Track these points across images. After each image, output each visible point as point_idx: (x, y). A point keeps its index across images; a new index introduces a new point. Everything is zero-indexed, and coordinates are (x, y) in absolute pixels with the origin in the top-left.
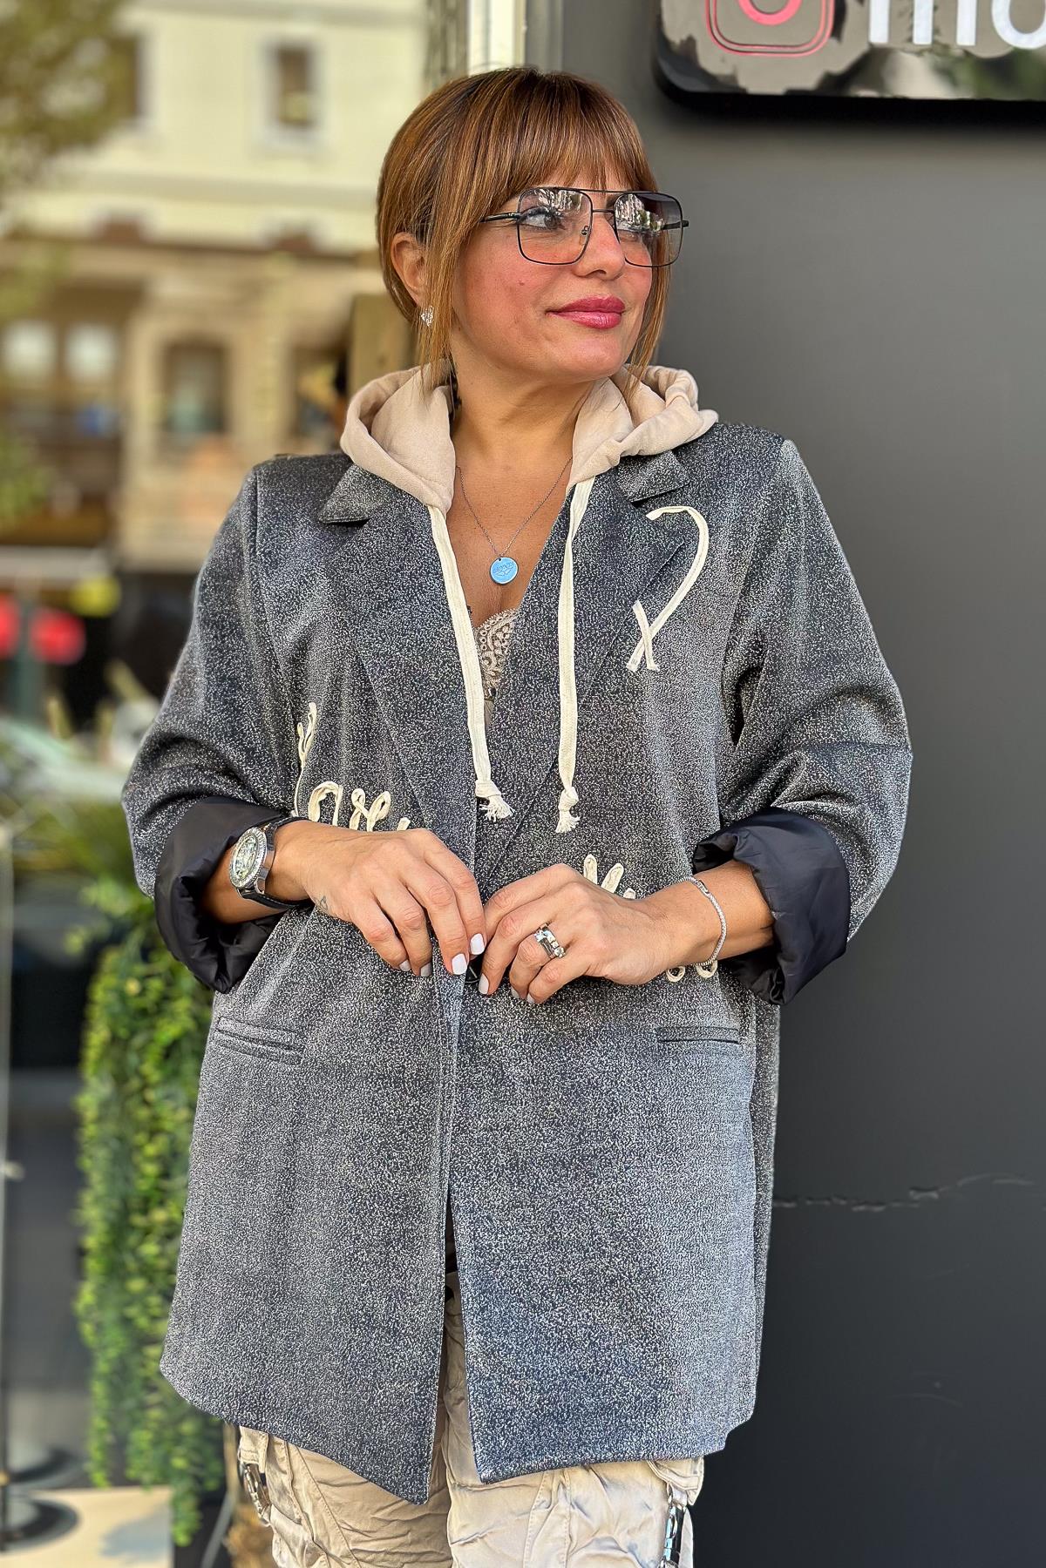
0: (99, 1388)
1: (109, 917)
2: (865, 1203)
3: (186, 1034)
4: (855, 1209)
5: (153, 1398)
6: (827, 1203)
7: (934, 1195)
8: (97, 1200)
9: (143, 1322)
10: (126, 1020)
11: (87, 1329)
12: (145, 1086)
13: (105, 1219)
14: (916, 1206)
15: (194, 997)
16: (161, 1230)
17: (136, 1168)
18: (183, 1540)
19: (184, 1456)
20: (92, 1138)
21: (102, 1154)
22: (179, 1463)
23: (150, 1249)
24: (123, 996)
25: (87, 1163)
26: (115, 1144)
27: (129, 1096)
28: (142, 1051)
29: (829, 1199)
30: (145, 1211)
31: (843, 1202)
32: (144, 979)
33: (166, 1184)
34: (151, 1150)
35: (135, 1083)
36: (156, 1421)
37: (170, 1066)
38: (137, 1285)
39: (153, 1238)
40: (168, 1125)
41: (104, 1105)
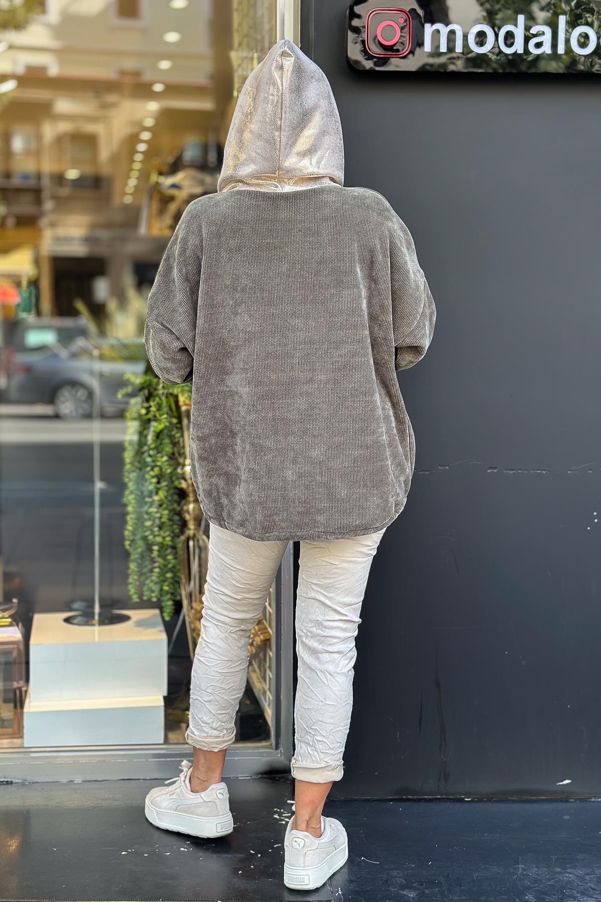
0: (133, 566)
1: (133, 384)
2: (423, 471)
3: (166, 427)
4: (419, 473)
5: (156, 565)
7: (447, 468)
8: (132, 493)
9: (151, 537)
13: (135, 499)
14: (441, 471)
15: (167, 414)
16: (158, 503)
17: (146, 480)
18: (167, 618)
19: (168, 586)
20: (128, 470)
21: (133, 475)
22: (166, 588)
23: (153, 510)
24: (140, 414)
25: (126, 480)
26: (138, 471)
30: (150, 496)
32: (148, 408)
33: (159, 486)
34: (152, 473)
35: (145, 448)
36: (158, 573)
37: (159, 442)
38: (148, 523)
39: (153, 506)
40: (159, 463)
41: (134, 457)
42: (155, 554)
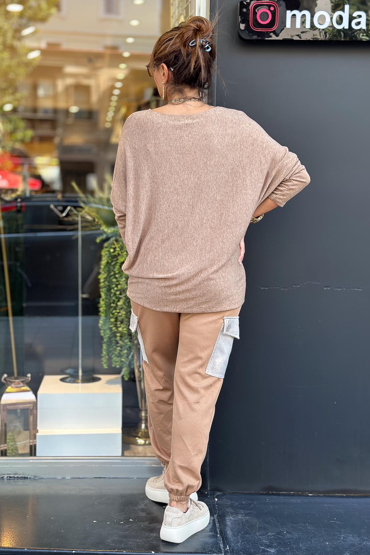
2: (284, 288)
4: (281, 289)
6: (275, 288)
7: (299, 286)
8: (104, 300)
9: (114, 328)
10: (110, 258)
11: (102, 331)
12: (115, 274)
13: (105, 304)
14: (295, 288)
16: (120, 307)
20: (102, 286)
21: (105, 290)
25: (101, 292)
26: (108, 287)
27: (111, 276)
28: (114, 266)
29: (275, 287)
30: (114, 303)
31: (279, 288)
32: (115, 248)
35: (113, 273)
36: (119, 350)
41: (105, 278)
42: (118, 338)
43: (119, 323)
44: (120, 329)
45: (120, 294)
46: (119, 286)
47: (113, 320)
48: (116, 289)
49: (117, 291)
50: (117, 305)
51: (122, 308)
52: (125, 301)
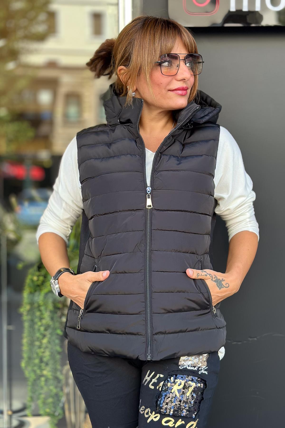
5: (42, 392)
8: (26, 337)
9: (39, 371)
10: (34, 288)
12: (39, 306)
19: (49, 408)
20: (25, 320)
21: (28, 324)
24: (32, 281)
26: (30, 321)
27: (34, 309)
31: (229, 341)
32: (38, 276)
35: (36, 305)
36: (43, 398)
41: (29, 311)
42: (43, 383)
43: (43, 365)
44: (45, 372)
45: (46, 330)
46: (44, 322)
47: (37, 361)
48: (39, 324)
49: (41, 326)
50: (41, 343)
51: (46, 348)
52: (50, 338)
